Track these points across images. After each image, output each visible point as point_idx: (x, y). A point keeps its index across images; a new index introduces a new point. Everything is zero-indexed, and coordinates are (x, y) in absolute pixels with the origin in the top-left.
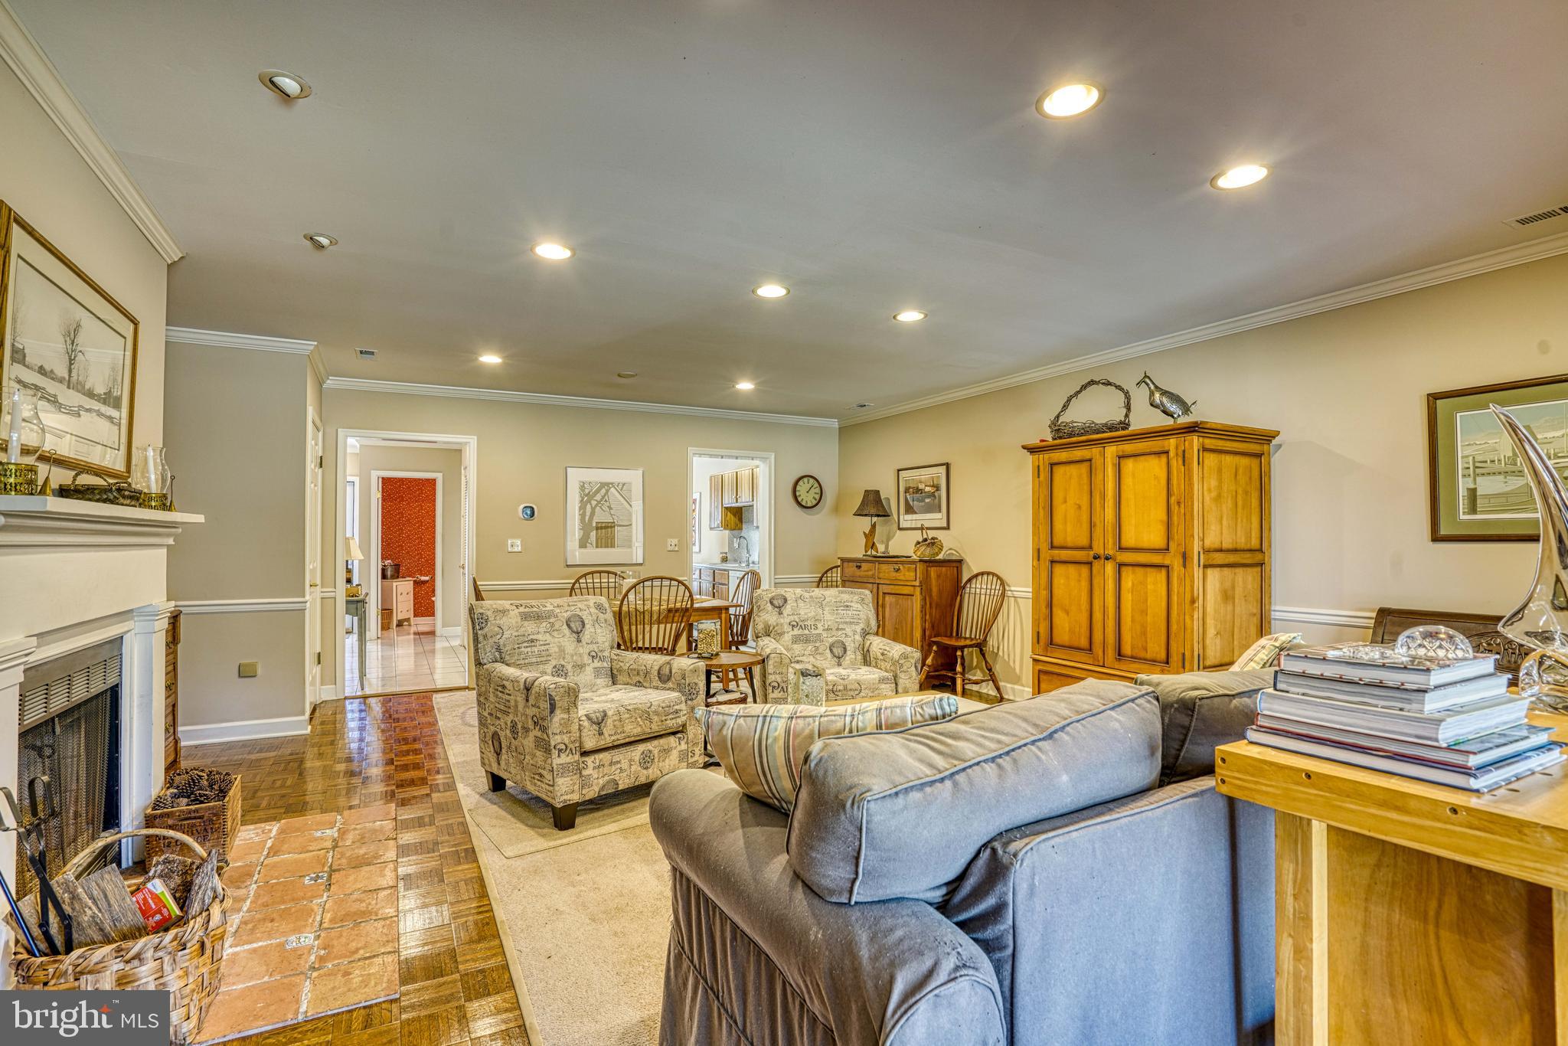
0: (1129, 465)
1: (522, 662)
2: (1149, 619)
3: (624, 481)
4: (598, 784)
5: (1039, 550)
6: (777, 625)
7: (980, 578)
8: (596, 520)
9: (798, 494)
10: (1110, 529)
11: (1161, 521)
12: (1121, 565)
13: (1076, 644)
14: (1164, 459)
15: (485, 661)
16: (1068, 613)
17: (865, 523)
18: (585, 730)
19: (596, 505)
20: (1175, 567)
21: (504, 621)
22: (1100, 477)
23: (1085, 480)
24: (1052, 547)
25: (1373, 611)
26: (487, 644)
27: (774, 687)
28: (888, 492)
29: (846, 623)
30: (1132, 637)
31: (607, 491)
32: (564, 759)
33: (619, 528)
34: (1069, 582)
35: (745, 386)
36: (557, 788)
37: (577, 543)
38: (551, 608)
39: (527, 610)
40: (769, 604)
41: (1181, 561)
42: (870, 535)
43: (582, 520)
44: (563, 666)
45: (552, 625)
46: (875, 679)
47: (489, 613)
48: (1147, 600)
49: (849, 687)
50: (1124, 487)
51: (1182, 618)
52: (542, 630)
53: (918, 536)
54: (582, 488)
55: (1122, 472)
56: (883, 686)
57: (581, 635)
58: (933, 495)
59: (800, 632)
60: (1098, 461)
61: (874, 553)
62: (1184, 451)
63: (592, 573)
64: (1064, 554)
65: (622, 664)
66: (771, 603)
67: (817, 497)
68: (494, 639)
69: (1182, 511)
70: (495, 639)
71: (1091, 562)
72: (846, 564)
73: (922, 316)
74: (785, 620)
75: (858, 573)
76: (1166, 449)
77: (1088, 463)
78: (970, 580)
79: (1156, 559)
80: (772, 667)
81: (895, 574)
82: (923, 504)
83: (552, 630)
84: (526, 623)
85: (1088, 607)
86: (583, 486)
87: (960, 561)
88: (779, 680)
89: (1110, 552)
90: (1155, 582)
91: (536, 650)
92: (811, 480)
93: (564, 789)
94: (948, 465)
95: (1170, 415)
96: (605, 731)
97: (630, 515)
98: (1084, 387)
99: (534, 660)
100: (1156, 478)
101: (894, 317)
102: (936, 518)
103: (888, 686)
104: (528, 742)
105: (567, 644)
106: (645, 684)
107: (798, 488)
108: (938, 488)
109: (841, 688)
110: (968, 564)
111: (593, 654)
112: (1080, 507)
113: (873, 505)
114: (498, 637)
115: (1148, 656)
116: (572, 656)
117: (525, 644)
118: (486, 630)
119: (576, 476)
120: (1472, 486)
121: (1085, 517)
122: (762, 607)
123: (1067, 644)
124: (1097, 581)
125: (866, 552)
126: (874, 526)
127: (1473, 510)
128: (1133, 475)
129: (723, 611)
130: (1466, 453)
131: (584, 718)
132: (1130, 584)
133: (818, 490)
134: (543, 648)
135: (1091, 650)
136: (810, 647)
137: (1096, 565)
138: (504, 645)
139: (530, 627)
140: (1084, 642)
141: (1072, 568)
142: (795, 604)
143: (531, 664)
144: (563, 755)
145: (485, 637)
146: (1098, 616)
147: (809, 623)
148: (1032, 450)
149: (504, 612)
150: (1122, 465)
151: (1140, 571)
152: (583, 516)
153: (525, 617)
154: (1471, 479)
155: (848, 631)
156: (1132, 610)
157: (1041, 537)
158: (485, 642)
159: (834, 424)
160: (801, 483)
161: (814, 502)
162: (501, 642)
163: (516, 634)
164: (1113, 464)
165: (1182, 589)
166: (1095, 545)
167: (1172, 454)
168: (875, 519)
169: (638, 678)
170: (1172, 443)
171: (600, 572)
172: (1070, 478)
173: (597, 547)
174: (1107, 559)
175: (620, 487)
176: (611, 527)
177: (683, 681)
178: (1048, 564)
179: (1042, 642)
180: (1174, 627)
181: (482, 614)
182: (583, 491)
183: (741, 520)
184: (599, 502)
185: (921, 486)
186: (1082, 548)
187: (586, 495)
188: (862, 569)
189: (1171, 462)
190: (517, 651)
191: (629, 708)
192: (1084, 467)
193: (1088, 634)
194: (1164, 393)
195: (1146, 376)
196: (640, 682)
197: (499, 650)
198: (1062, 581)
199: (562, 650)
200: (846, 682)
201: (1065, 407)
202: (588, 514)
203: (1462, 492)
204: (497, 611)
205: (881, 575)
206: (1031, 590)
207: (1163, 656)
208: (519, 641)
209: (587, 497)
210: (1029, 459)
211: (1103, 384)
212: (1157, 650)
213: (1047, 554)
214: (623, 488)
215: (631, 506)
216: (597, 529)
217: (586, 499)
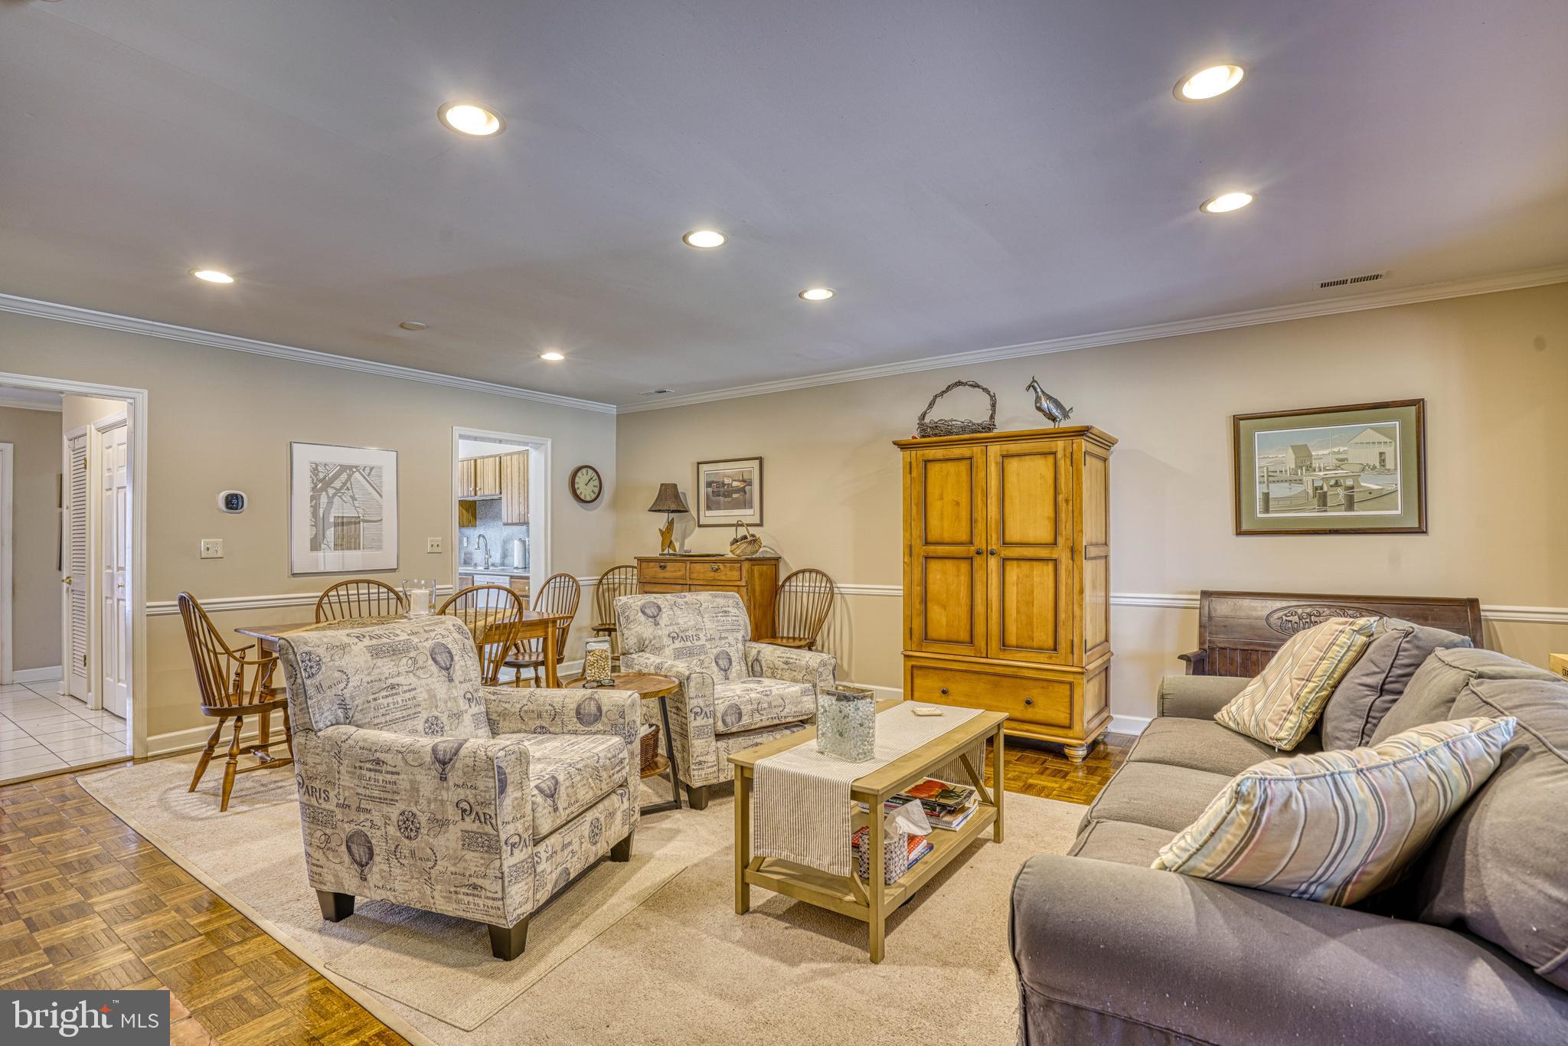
0: (1013, 465)
1: (383, 720)
2: (1036, 610)
3: (372, 464)
4: (551, 880)
5: (911, 547)
6: (654, 638)
7: (800, 576)
8: (333, 513)
9: (576, 486)
10: (993, 526)
11: (1049, 518)
12: (1005, 560)
13: (954, 638)
14: (1051, 459)
15: (321, 725)
16: (945, 607)
17: (662, 520)
18: (540, 809)
19: (335, 495)
20: (1063, 560)
21: (344, 662)
22: (982, 474)
23: (965, 477)
24: (927, 543)
25: (1195, 593)
26: (324, 699)
27: (696, 713)
28: (686, 486)
29: (727, 630)
30: (1017, 628)
31: (350, 477)
32: (520, 855)
33: (366, 525)
34: (945, 578)
35: (553, 356)
36: (508, 901)
37: (307, 544)
38: (403, 637)
39: (374, 642)
40: (640, 614)
41: (1069, 555)
42: (667, 533)
43: (315, 514)
44: (437, 718)
45: (415, 661)
46: (796, 692)
47: (321, 651)
48: (1032, 592)
49: (773, 704)
50: (1008, 486)
51: (1070, 607)
52: (402, 669)
53: (731, 534)
54: (315, 470)
55: (1006, 471)
56: (805, 699)
57: (451, 670)
58: (743, 490)
59: (682, 644)
60: (979, 460)
61: (671, 552)
62: (1072, 453)
63: (346, 583)
64: (941, 550)
65: (507, 706)
66: (643, 612)
67: (596, 490)
68: (334, 691)
69: (1070, 508)
70: (337, 690)
71: (970, 557)
72: (644, 565)
73: (830, 294)
74: (663, 632)
75: (662, 574)
76: (1054, 450)
77: (969, 461)
78: (789, 578)
79: (1043, 553)
80: (693, 689)
81: (712, 574)
82: (730, 499)
83: (415, 668)
84: (379, 662)
85: (968, 601)
86: (316, 469)
87: (777, 560)
88: (702, 704)
89: (994, 545)
90: (1043, 575)
91: (399, 699)
92: (590, 471)
93: (518, 899)
94: (761, 460)
95: (1054, 419)
96: (559, 805)
97: (381, 507)
98: (949, 388)
99: (398, 715)
100: (1042, 477)
101: (800, 295)
102: (749, 515)
103: (809, 697)
104: (449, 840)
105: (437, 685)
106: (551, 729)
107: (577, 480)
108: (750, 484)
109: (765, 705)
110: (786, 563)
111: (469, 696)
112: (958, 504)
113: (669, 500)
114: (342, 685)
115: (1035, 644)
116: (446, 702)
117: (384, 693)
118: (319, 677)
119: (305, 456)
120: (1266, 491)
121: (964, 513)
122: (632, 618)
123: (944, 638)
124: (979, 576)
125: (663, 550)
126: (671, 523)
127: (1267, 510)
128: (1018, 474)
129: (550, 625)
130: (1262, 464)
131: (536, 792)
132: (1015, 578)
133: (597, 483)
134: (408, 695)
135: (972, 643)
136: (695, 661)
137: (978, 561)
138: (353, 698)
139: (386, 666)
140: (964, 635)
141: (949, 564)
142: (671, 612)
143: (394, 721)
144: (516, 851)
145: (319, 688)
146: (980, 608)
147: (689, 633)
148: (903, 446)
149: (344, 648)
150: (1005, 465)
151: (1026, 565)
152: (315, 508)
153: (376, 652)
154: (1265, 485)
155: (731, 639)
156: (1018, 602)
157: (914, 533)
158: (320, 697)
159: (612, 409)
160: (579, 474)
161: (593, 496)
162: (347, 693)
163: (369, 679)
164: (996, 463)
165: (1070, 581)
166: (976, 541)
167: (1060, 455)
168: (672, 515)
169: (538, 723)
170: (1060, 445)
171: (357, 582)
172: (947, 475)
173: (335, 549)
174: (992, 553)
175: (367, 470)
176: (355, 523)
177: (621, 721)
178: (922, 560)
179: (914, 639)
180: (1062, 616)
181: (308, 653)
183: (474, 516)
184: (338, 490)
185: (727, 481)
186: (961, 544)
187: (321, 481)
188: (668, 568)
189: (1059, 463)
190: (373, 704)
191: (578, 766)
192: (963, 467)
193: (968, 628)
194: (1049, 398)
195: (1034, 381)
196: (542, 727)
197: (343, 705)
198: (938, 577)
199: (432, 696)
200: (770, 698)
201: (931, 405)
202: (323, 506)
203: (1259, 496)
204: (330, 648)
205: (694, 576)
206: (902, 587)
207: (1050, 643)
208: (375, 689)
209: (322, 483)
210: (900, 454)
211: (972, 385)
212: (1044, 637)
213: (920, 550)
214: (369, 473)
215: (381, 496)
216: (336, 525)
217: (320, 485)
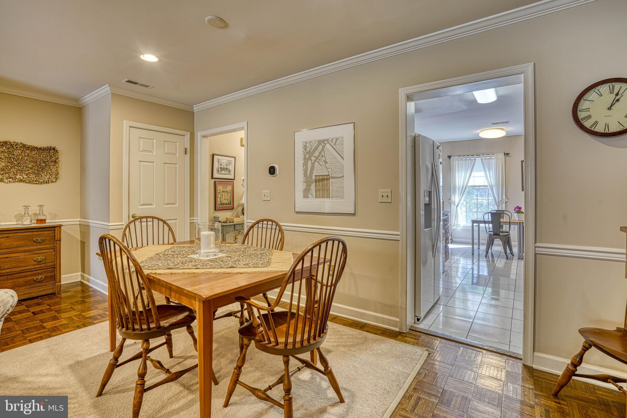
8: (315, 173)
19: (315, 161)
31: (323, 147)
33: (333, 180)
37: (301, 194)
43: (305, 174)
54: (305, 147)
97: (343, 167)
119: (301, 138)
152: (305, 171)
173: (316, 197)
175: (334, 141)
176: (327, 179)
182: (306, 149)
184: (317, 158)
187: (308, 153)
202: (309, 168)
209: (308, 154)
214: (335, 143)
215: (343, 158)
216: (316, 181)
217: (308, 155)
